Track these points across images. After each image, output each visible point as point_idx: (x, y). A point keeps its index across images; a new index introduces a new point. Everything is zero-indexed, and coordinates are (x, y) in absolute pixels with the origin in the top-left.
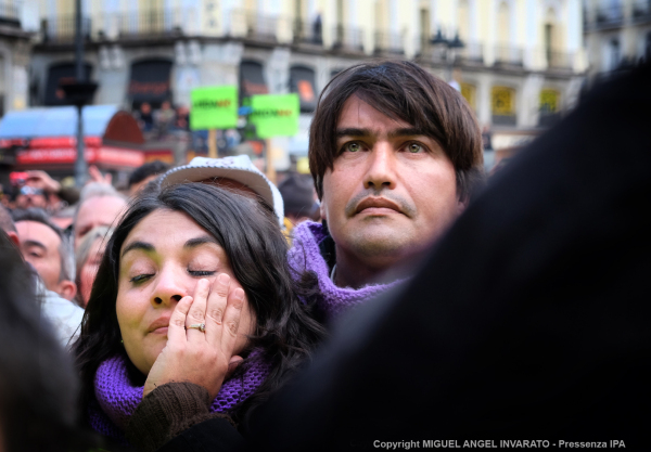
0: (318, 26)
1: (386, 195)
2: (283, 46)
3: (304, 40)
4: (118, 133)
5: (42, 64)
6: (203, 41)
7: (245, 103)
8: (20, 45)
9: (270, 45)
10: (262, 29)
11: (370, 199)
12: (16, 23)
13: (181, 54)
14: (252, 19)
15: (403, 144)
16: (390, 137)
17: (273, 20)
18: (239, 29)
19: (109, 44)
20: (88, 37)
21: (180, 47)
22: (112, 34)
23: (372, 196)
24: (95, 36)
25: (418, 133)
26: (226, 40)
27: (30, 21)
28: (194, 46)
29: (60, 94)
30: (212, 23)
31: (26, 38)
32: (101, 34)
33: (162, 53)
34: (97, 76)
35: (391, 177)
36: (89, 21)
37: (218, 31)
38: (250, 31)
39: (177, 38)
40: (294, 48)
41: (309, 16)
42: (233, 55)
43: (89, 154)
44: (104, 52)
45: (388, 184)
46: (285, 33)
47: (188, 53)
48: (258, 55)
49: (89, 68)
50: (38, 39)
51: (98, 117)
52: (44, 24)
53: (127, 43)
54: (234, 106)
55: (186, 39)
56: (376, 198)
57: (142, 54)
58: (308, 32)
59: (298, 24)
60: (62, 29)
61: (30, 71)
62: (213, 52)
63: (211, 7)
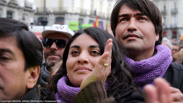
0: (95, 12)
1: (134, 33)
2: (88, 16)
3: (92, 15)
5: (37, 17)
6: (71, 14)
7: (80, 25)
8: (32, 13)
9: (85, 15)
10: (84, 12)
11: (129, 34)
12: (31, 8)
13: (66, 16)
14: (82, 10)
15: (139, 18)
16: (135, 16)
17: (86, 10)
18: (79, 12)
19: (51, 14)
20: (46, 12)
21: (66, 15)
22: (52, 11)
23: (130, 33)
24: (48, 12)
25: (143, 15)
26: (76, 14)
27: (34, 8)
28: (69, 15)
29: (40, 23)
30: (73, 10)
31: (33, 11)
32: (49, 11)
34: (48, 20)
35: (136, 28)
36: (47, 9)
37: (74, 12)
38: (81, 12)
39: (65, 13)
40: (90, 16)
41: (94, 10)
42: (77, 17)
44: (50, 15)
45: (135, 30)
46: (88, 13)
47: (68, 16)
48: (82, 17)
49: (46, 19)
50: (36, 12)
52: (37, 9)
53: (55, 14)
54: (78, 26)
55: (67, 13)
56: (131, 34)
57: (58, 16)
58: (93, 13)
59: (92, 11)
60: (41, 10)
61: (34, 19)
62: (73, 16)
63: (73, 7)
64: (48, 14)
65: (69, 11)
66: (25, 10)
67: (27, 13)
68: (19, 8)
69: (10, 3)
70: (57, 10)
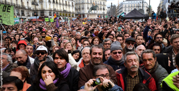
0: (55, 9)
4: (40, 18)
5: (33, 12)
6: (46, 10)
8: (31, 11)
9: (52, 11)
12: (31, 9)
14: (50, 9)
15: (61, 59)
18: (49, 9)
22: (39, 10)
26: (48, 10)
33: (43, 11)
36: (37, 9)
37: (47, 10)
39: (44, 10)
42: (49, 11)
43: (37, 20)
46: (53, 10)
48: (51, 11)
51: (38, 17)
52: (33, 9)
55: (45, 10)
57: (41, 11)
62: (47, 11)
63: (47, 8)
64: (37, 11)
65: (46, 9)
66: (28, 10)
67: (29, 11)
68: (26, 9)
69: (22, 7)
70: (41, 9)
